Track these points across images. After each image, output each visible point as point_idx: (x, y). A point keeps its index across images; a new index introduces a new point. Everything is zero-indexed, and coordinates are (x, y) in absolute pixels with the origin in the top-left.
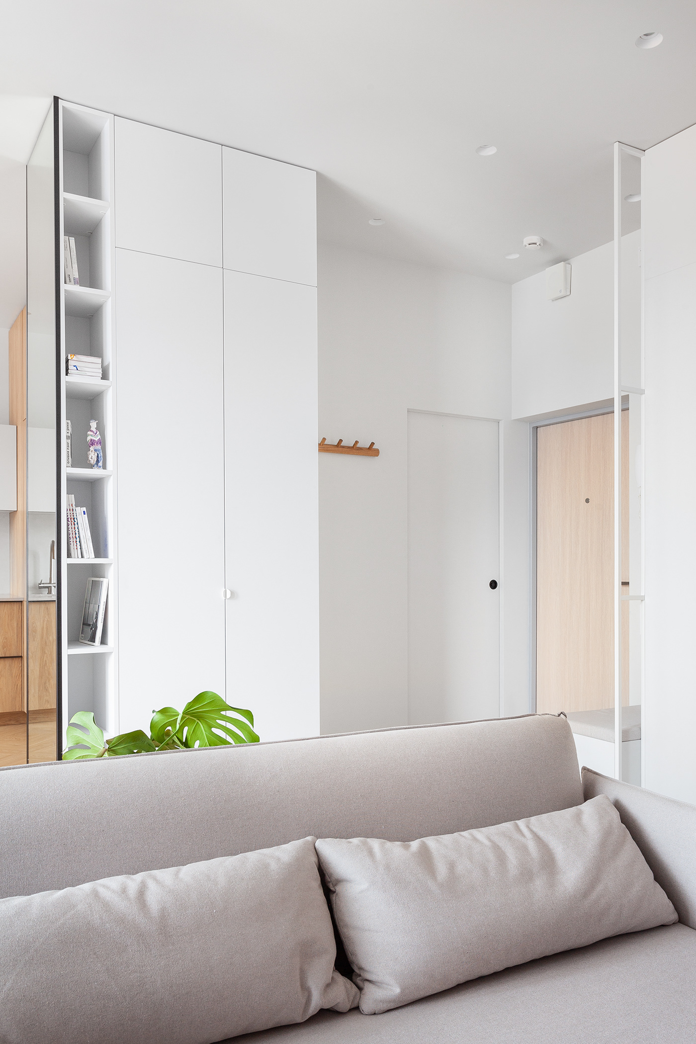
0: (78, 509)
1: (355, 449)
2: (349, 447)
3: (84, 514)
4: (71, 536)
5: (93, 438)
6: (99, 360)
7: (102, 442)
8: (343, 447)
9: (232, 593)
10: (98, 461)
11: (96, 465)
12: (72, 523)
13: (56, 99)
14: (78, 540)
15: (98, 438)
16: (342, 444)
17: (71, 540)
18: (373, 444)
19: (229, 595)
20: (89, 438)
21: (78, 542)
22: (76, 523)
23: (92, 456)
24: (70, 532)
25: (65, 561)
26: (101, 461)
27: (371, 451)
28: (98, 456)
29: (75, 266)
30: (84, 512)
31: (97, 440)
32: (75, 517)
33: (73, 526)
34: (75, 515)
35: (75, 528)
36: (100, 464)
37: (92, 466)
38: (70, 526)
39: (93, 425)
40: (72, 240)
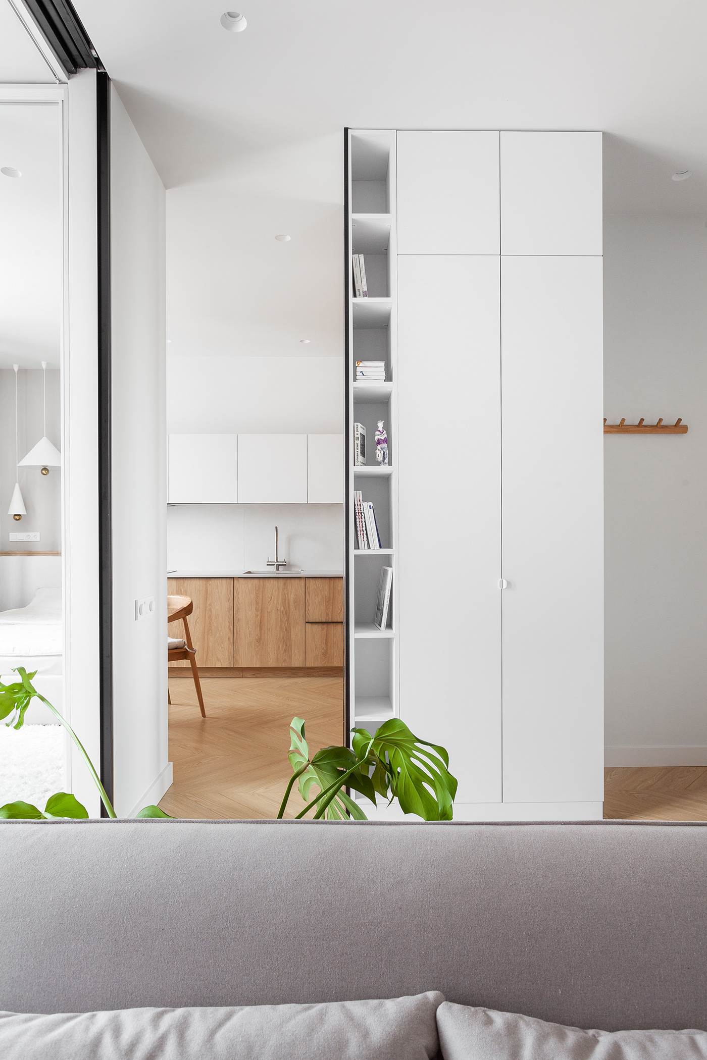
0: (365, 504)
1: (659, 428)
2: (652, 426)
3: (370, 508)
4: (358, 529)
5: (380, 437)
6: (382, 364)
7: (387, 441)
8: (646, 426)
9: (509, 583)
10: (384, 458)
11: (382, 463)
12: (360, 517)
13: (346, 130)
14: (365, 532)
15: (384, 437)
16: (644, 423)
17: (359, 533)
18: (680, 420)
19: (505, 586)
20: (377, 438)
21: (365, 535)
22: (363, 517)
23: (379, 454)
24: (358, 525)
25: (353, 552)
26: (388, 459)
27: (679, 428)
28: (384, 454)
29: (364, 280)
30: (370, 506)
31: (383, 439)
32: (362, 511)
33: (361, 520)
34: (362, 509)
35: (362, 522)
36: (386, 461)
37: (379, 464)
38: (358, 520)
39: (380, 425)
40: (362, 257)
